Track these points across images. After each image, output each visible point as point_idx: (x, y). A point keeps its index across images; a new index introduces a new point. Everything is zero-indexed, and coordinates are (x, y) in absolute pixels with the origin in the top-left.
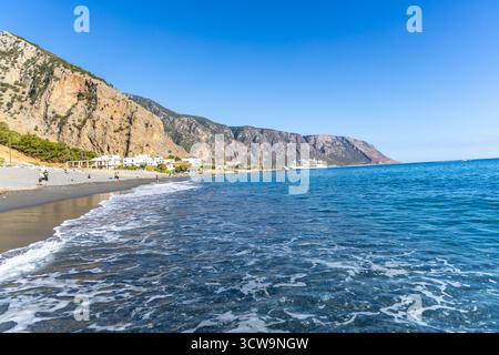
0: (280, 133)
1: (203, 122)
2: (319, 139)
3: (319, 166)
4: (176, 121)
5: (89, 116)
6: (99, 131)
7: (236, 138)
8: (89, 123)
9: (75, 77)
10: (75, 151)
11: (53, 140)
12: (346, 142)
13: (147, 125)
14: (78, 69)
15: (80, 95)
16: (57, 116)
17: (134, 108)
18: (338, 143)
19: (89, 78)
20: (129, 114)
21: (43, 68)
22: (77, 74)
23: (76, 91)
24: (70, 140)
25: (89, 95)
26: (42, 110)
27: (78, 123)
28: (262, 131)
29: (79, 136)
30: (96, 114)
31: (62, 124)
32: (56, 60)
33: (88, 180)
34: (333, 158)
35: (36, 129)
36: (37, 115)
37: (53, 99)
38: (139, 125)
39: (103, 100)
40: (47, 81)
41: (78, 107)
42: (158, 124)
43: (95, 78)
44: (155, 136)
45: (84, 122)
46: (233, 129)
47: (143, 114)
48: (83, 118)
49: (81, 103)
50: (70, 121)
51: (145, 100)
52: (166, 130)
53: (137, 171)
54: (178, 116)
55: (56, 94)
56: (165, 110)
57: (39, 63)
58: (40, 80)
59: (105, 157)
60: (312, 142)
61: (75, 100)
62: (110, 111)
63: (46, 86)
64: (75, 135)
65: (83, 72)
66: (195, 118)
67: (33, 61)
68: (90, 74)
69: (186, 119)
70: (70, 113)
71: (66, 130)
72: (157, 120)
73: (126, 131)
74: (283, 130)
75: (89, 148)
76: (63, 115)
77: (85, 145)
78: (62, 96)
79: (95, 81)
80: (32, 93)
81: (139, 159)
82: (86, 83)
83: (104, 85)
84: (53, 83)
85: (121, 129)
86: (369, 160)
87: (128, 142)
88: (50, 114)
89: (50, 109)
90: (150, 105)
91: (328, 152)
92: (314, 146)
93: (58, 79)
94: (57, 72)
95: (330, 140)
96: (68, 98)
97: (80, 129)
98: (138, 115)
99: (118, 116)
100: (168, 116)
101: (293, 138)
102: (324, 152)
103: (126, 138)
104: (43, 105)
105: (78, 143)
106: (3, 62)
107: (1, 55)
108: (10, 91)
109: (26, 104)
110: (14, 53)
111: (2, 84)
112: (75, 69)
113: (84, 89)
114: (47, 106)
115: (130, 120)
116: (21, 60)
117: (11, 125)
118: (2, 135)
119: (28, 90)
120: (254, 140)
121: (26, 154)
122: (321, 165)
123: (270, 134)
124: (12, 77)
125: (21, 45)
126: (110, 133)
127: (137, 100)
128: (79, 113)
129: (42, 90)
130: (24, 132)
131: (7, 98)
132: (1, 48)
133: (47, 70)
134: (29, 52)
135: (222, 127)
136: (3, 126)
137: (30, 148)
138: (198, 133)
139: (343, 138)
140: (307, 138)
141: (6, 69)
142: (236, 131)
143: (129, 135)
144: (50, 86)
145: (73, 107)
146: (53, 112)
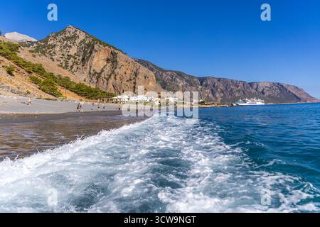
0: (232, 81)
1: (180, 75)
2: (260, 85)
3: (258, 104)
4: (164, 74)
5: (113, 72)
6: (118, 81)
7: (201, 85)
8: (113, 76)
9: (106, 49)
10: (104, 92)
11: (93, 86)
12: (280, 86)
13: (145, 77)
14: (107, 45)
15: (108, 60)
16: (96, 73)
17: (138, 67)
18: (274, 87)
20: (135, 70)
21: (89, 45)
22: (107, 47)
23: (106, 58)
24: (102, 86)
25: (112, 60)
26: (88, 69)
27: (107, 77)
28: (219, 80)
29: (107, 84)
30: (117, 71)
31: (98, 78)
32: (96, 41)
34: (271, 98)
35: (85, 80)
36: (85, 72)
37: (93, 63)
38: (141, 77)
39: (121, 62)
40: (91, 52)
41: (107, 67)
42: (152, 76)
43: (116, 49)
44: (150, 84)
45: (110, 76)
46: (199, 79)
47: (143, 70)
48: (109, 74)
49: (109, 64)
50: (102, 75)
51: (145, 62)
52: (157, 80)
54: (165, 71)
55: (95, 60)
56: (157, 68)
57: (87, 42)
58: (87, 52)
60: (255, 87)
61: (105, 63)
62: (124, 69)
63: (90, 56)
64: (105, 83)
65: (110, 47)
66: (175, 72)
67: (83, 41)
68: (113, 48)
69: (170, 73)
70: (102, 71)
71: (100, 79)
72: (152, 74)
73: (133, 81)
74: (234, 79)
75: (113, 91)
76: (99, 72)
77: (111, 89)
78: (99, 61)
79: (116, 51)
80: (83, 59)
82: (112, 53)
83: (121, 54)
84: (94, 54)
85: (131, 80)
86: (299, 99)
87: (134, 87)
88: (92, 72)
89: (92, 69)
90: (148, 65)
91: (267, 94)
92: (256, 89)
93: (96, 51)
94: (96, 47)
95: (268, 85)
96: (101, 62)
97: (107, 80)
98: (140, 71)
99: (129, 72)
100: (159, 71)
101: (241, 84)
102: (264, 94)
103: (133, 85)
104: (88, 66)
105: (107, 88)
106: (69, 43)
107: (68, 39)
108: (72, 59)
109: (80, 66)
110: (74, 37)
111: (68, 56)
112: (105, 45)
113: (110, 57)
114: (91, 67)
115: (136, 75)
116: (78, 41)
117: (72, 78)
118: (66, 84)
119: (81, 58)
120: (214, 86)
121: (78, 94)
122: (260, 103)
123: (225, 82)
124: (73, 51)
125: (78, 33)
126: (124, 82)
127: (140, 61)
128: (107, 70)
129: (88, 58)
130: (78, 82)
131: (70, 63)
132: (68, 35)
133: (91, 46)
134: (82, 36)
135: (193, 77)
136: (67, 79)
137: (80, 91)
138: (177, 82)
139: (278, 84)
140: (251, 84)
141: (70, 47)
142: (202, 80)
143: (135, 83)
144: (92, 55)
145: (104, 67)
146: (94, 70)
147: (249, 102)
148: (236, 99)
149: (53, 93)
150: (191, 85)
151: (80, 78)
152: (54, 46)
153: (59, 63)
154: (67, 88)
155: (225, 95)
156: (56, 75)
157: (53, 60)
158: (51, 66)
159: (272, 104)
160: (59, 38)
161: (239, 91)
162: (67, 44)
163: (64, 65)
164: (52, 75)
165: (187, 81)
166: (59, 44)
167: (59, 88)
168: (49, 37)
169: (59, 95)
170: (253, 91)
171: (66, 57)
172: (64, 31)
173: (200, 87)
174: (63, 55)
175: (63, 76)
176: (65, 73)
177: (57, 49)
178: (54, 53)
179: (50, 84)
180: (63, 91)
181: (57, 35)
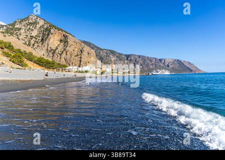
0: (148, 57)
1: (113, 52)
2: (166, 61)
3: (166, 73)
4: (101, 52)
5: (65, 50)
6: (69, 56)
7: (127, 60)
8: (64, 53)
9: (59, 33)
10: (59, 64)
11: (50, 60)
12: (179, 62)
13: (88, 53)
14: (60, 30)
15: (61, 41)
16: (52, 50)
17: (83, 46)
18: (176, 63)
19: (64, 33)
20: (81, 48)
21: (47, 29)
22: (60, 31)
23: (59, 39)
24: (57, 60)
25: (64, 41)
26: (46, 47)
27: (60, 53)
28: (139, 57)
30: (68, 48)
31: (54, 53)
32: (52, 26)
33: (64, 77)
34: (173, 70)
35: (43, 55)
36: (44, 49)
37: (50, 42)
38: (85, 53)
39: (70, 43)
40: (48, 35)
41: (60, 45)
42: (93, 53)
43: (67, 33)
44: (92, 58)
45: (63, 52)
46: (126, 55)
47: (87, 49)
48: (62, 50)
49: (62, 44)
50: (57, 51)
51: (88, 43)
52: (97, 56)
53: (84, 74)
54: (102, 50)
55: (51, 40)
56: (96, 47)
57: (45, 27)
58: (45, 35)
59: (71, 67)
60: (163, 62)
61: (59, 43)
62: (73, 48)
63: (48, 37)
64: (59, 58)
65: (62, 31)
66: (109, 50)
67: (43, 26)
68: (65, 32)
69: (105, 51)
70: (57, 48)
71: (55, 55)
72: (93, 51)
73: (80, 56)
75: (64, 63)
76: (54, 49)
77: (63, 62)
78: (54, 41)
79: (67, 35)
80: (42, 40)
81: (85, 68)
82: (64, 36)
83: (71, 36)
84: (51, 36)
85: (77, 55)
86: (191, 71)
87: (80, 61)
88: (49, 49)
89: (49, 47)
90: (90, 45)
91: (171, 67)
92: (164, 64)
93: (52, 34)
94: (52, 31)
95: (172, 61)
96: (56, 42)
97: (61, 55)
98: (85, 49)
99: (76, 50)
100: (98, 49)
101: (154, 60)
102: (169, 66)
103: (80, 59)
104: (46, 45)
105: (60, 61)
106: (31, 27)
107: (30, 24)
108: (34, 39)
109: (40, 44)
110: (35, 23)
111: (31, 36)
112: (59, 30)
113: (63, 38)
114: (48, 45)
115: (81, 51)
116: (38, 26)
117: (34, 53)
118: (30, 58)
119: (40, 38)
120: (136, 61)
121: (40, 65)
122: (167, 73)
123: (143, 58)
124: (34, 33)
125: (38, 20)
126: (73, 57)
127: (85, 42)
128: (61, 48)
129: (46, 39)
130: (39, 57)
131: (32, 42)
132: (30, 21)
133: (48, 31)
134: (41, 23)
135: (121, 54)
136: (31, 54)
137: (40, 62)
138: (110, 57)
139: (178, 60)
140: (160, 60)
141: (32, 30)
142: (128, 56)
143: (81, 58)
144: (49, 37)
145: (58, 45)
146: (50, 48)
147: (160, 72)
148: (151, 70)
149: (21, 64)
150: (120, 60)
151: (40, 53)
152: (19, 29)
153: (24, 42)
154: (31, 61)
155: (143, 68)
156: (22, 51)
157: (19, 39)
158: (18, 44)
159: (174, 73)
160: (24, 23)
161: (153, 64)
162: (29, 28)
163: (27, 43)
164: (19, 51)
165: (117, 57)
166: (23, 27)
167: (26, 61)
168: (15, 22)
169: (26, 65)
170: (162, 65)
171: (29, 37)
172: (27, 18)
173: (126, 61)
174: (27, 36)
175: (27, 52)
176: (29, 50)
177: (22, 31)
178: (20, 34)
179: (18, 58)
180: (28, 62)
181: (22, 21)
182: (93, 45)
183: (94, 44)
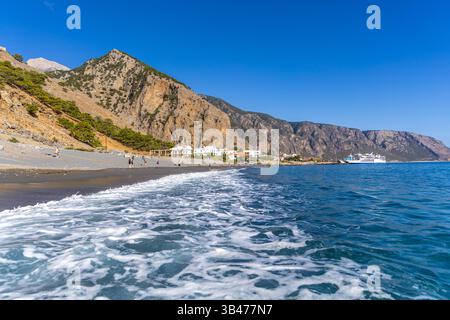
0: (339, 128)
1: (265, 118)
2: (380, 134)
3: (376, 161)
4: (242, 117)
5: (172, 114)
6: (179, 126)
7: (295, 133)
8: (171, 119)
9: (162, 82)
10: (158, 142)
11: (144, 133)
12: (410, 138)
13: (216, 121)
14: (164, 76)
15: (165, 97)
16: (148, 114)
17: (206, 107)
18: (400, 138)
19: (172, 82)
20: (202, 111)
21: (139, 76)
22: (164, 79)
23: (162, 93)
24: (156, 134)
25: (171, 97)
26: (138, 109)
27: (163, 120)
28: (320, 126)
29: (163, 130)
30: (176, 112)
31: (152, 120)
32: (149, 70)
34: (395, 153)
35: (133, 124)
36: (133, 113)
37: (145, 100)
38: (210, 120)
39: (182, 100)
40: (142, 86)
41: (164, 106)
42: (226, 120)
43: (177, 82)
45: (168, 118)
46: (292, 124)
47: (213, 112)
48: (166, 115)
49: (166, 103)
50: (157, 117)
51: (216, 99)
52: (233, 125)
54: (244, 113)
55: (148, 96)
56: (232, 108)
57: (137, 72)
58: (137, 86)
60: (372, 137)
61: (161, 101)
62: (187, 107)
63: (141, 90)
64: (160, 129)
65: (168, 78)
66: (259, 114)
67: (132, 71)
68: (173, 80)
69: (250, 115)
70: (157, 111)
71: (154, 123)
72: (225, 116)
74: (342, 125)
76: (152, 113)
77: (168, 137)
78: (153, 98)
79: (177, 85)
80: (131, 95)
82: (170, 87)
83: (183, 88)
84: (146, 88)
86: (437, 156)
88: (143, 113)
89: (144, 107)
90: (220, 104)
91: (390, 147)
92: (374, 141)
93: (149, 84)
94: (149, 79)
95: (392, 136)
96: (156, 99)
97: (163, 124)
98: (209, 112)
99: (193, 113)
100: (235, 112)
101: (352, 133)
102: (384, 147)
104: (138, 105)
105: (163, 135)
106: (112, 73)
107: (111, 67)
108: (116, 95)
109: (127, 105)
110: (120, 65)
111: (111, 90)
112: (162, 76)
113: (168, 92)
114: (141, 106)
115: (203, 117)
116: (125, 71)
117: (115, 121)
118: (107, 129)
119: (128, 93)
120: (313, 135)
121: (123, 143)
122: (379, 160)
123: (329, 129)
124: (118, 84)
125: (125, 59)
126: (187, 127)
127: (210, 99)
128: (164, 111)
129: (138, 94)
130: (123, 127)
131: (114, 100)
132: (111, 62)
133: (142, 77)
134: (130, 64)
135: (283, 122)
136: (109, 122)
137: (127, 139)
138: (261, 128)
139: (406, 133)
140: (366, 133)
141: (114, 78)
142: (296, 126)
144: (144, 90)
145: (160, 106)
146: (145, 111)
147: (363, 159)
148: (345, 154)
149: (89, 141)
150: (281, 133)
151: (126, 120)
152: (92, 77)
153: (98, 100)
154: (108, 135)
155: (328, 149)
156: (93, 116)
157: (91, 96)
158: (88, 104)
159: (396, 161)
160: (100, 66)
161: (349, 143)
162: (109, 75)
163: (105, 103)
164: (88, 116)
165: (274, 127)
166: (98, 74)
167: (97, 135)
168: (85, 64)
169: (98, 144)
170: (370, 143)
171: (109, 92)
172: (106, 57)
173: (293, 136)
174: (104, 89)
175: (103, 118)
176: (106, 114)
177: (97, 81)
178: (92, 86)
179: (84, 129)
180: (102, 138)
181: (97, 61)
182: (227, 104)
183: (227, 101)
